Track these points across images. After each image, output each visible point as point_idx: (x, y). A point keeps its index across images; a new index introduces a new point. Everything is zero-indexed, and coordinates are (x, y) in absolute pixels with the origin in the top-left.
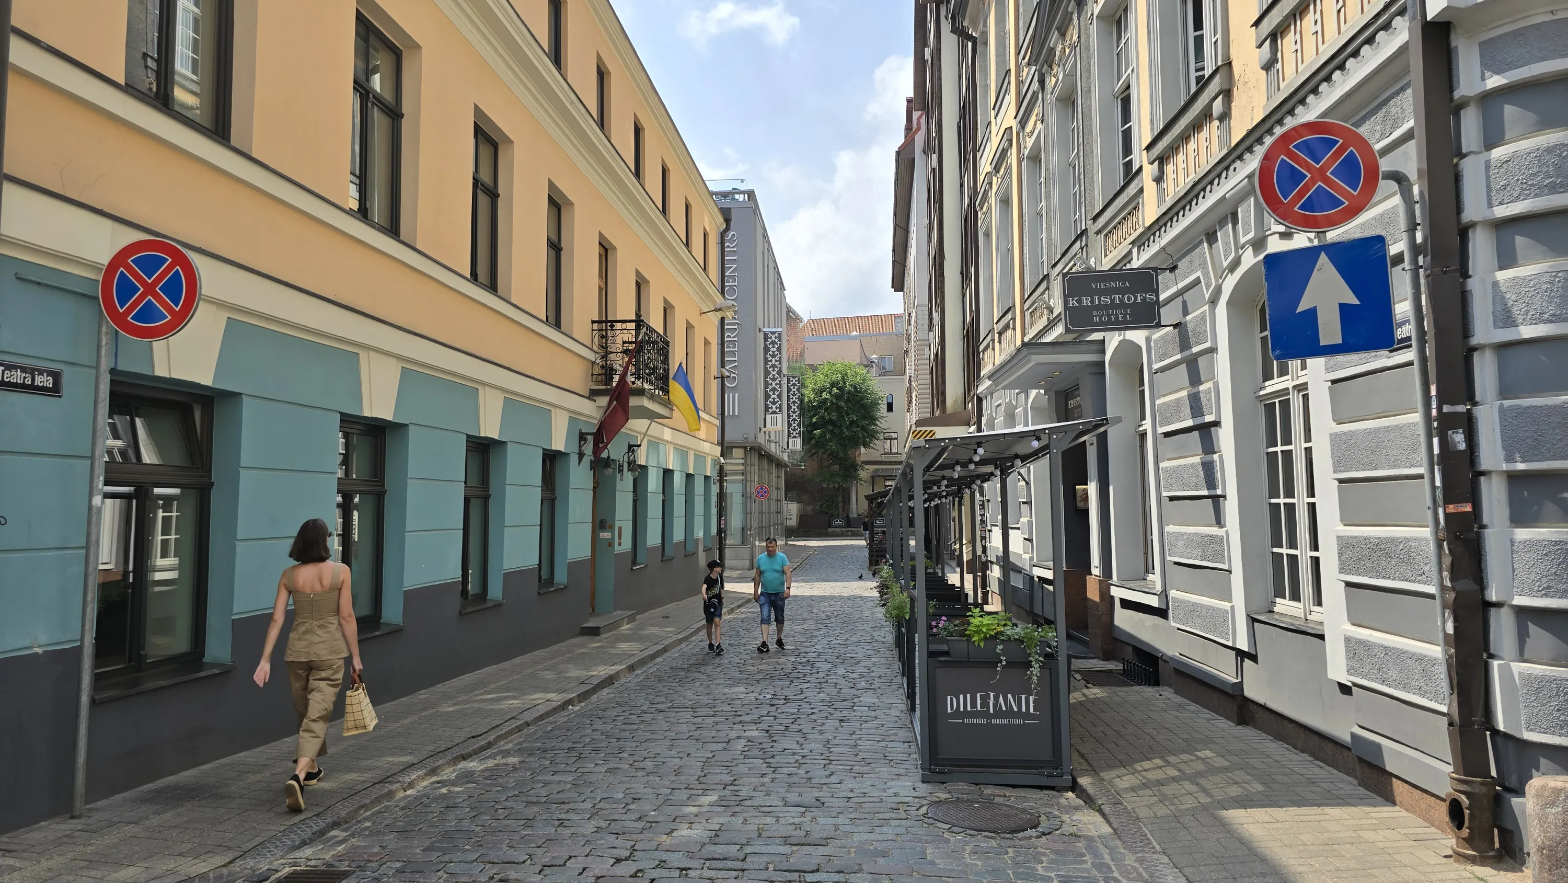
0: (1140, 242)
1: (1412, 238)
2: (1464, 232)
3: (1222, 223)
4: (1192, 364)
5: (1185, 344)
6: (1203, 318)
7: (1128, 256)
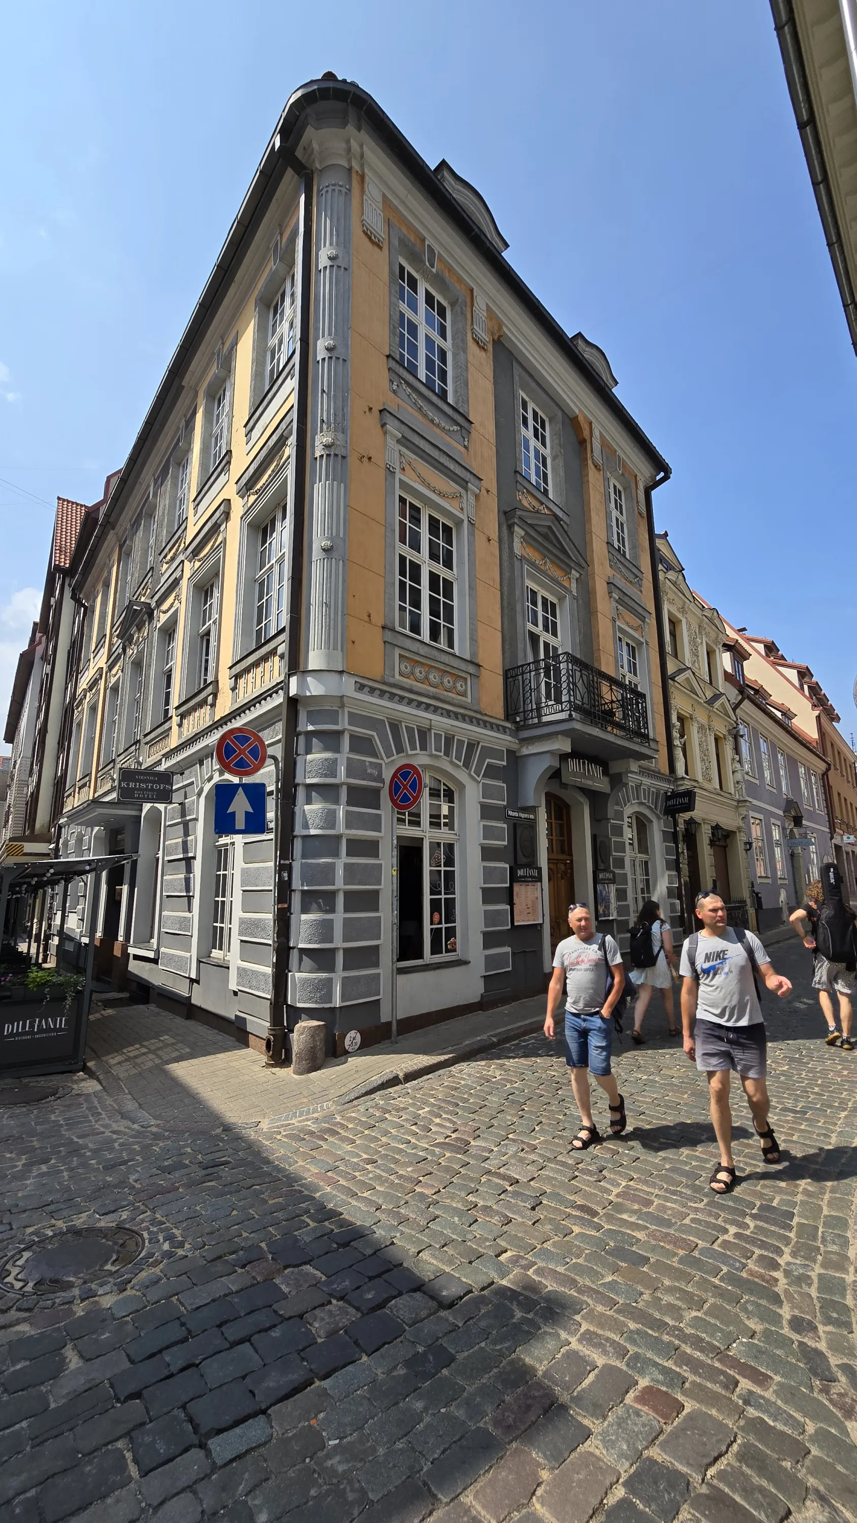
0: (167, 756)
1: (277, 785)
2: (296, 786)
3: (207, 757)
4: (186, 824)
5: (183, 814)
6: (193, 802)
7: (159, 763)
